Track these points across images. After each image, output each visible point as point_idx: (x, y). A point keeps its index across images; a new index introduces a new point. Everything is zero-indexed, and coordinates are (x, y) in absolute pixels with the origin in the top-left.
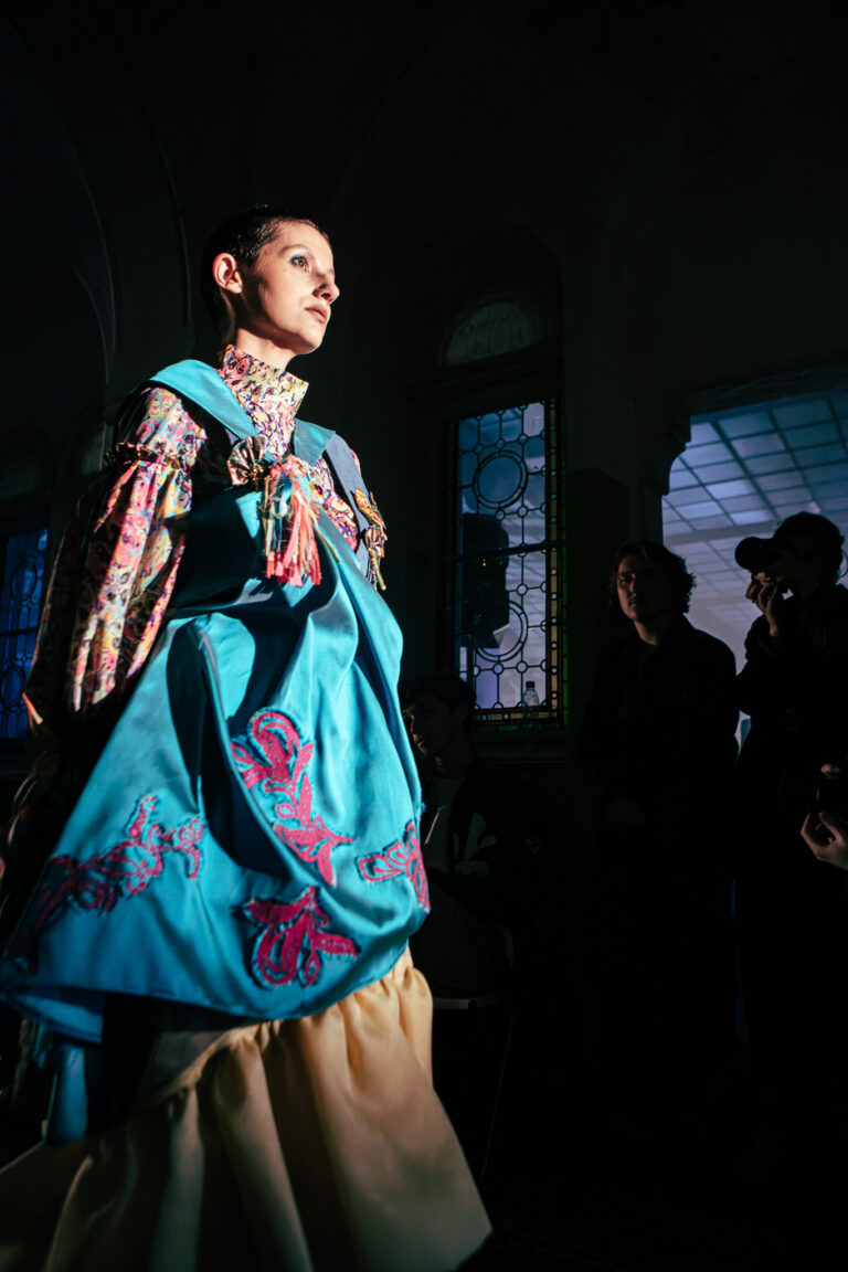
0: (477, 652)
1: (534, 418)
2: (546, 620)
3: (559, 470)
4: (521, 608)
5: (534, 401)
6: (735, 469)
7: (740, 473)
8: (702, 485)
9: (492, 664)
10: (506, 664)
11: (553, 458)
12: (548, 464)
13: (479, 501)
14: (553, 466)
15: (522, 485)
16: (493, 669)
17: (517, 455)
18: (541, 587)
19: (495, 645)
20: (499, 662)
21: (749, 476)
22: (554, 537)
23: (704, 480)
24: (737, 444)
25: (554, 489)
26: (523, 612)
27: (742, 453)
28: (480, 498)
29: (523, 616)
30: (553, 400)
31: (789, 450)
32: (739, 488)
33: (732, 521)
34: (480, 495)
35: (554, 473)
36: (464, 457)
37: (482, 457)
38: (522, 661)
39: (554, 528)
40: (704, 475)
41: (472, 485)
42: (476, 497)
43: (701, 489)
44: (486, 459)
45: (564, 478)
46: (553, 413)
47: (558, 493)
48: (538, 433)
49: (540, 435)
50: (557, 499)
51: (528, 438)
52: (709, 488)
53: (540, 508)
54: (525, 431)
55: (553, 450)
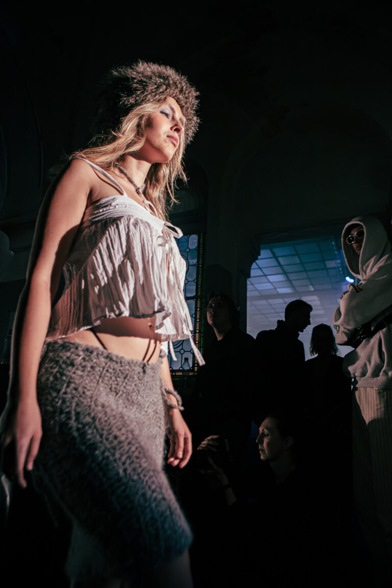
1: (193, 241)
3: (203, 264)
5: (194, 234)
6: (279, 270)
7: (281, 271)
8: (265, 276)
11: (201, 259)
12: (198, 262)
14: (200, 263)
21: (285, 273)
22: (199, 294)
23: (266, 273)
24: (280, 259)
25: (200, 273)
27: (282, 263)
30: (202, 234)
31: (302, 263)
32: (280, 278)
33: (277, 292)
35: (200, 266)
38: (182, 349)
39: (199, 290)
40: (266, 271)
43: (264, 277)
45: (205, 268)
46: (201, 239)
47: (202, 275)
48: (194, 248)
49: (195, 249)
50: (202, 277)
51: (190, 250)
52: (268, 277)
53: (194, 281)
54: (189, 247)
55: (201, 256)
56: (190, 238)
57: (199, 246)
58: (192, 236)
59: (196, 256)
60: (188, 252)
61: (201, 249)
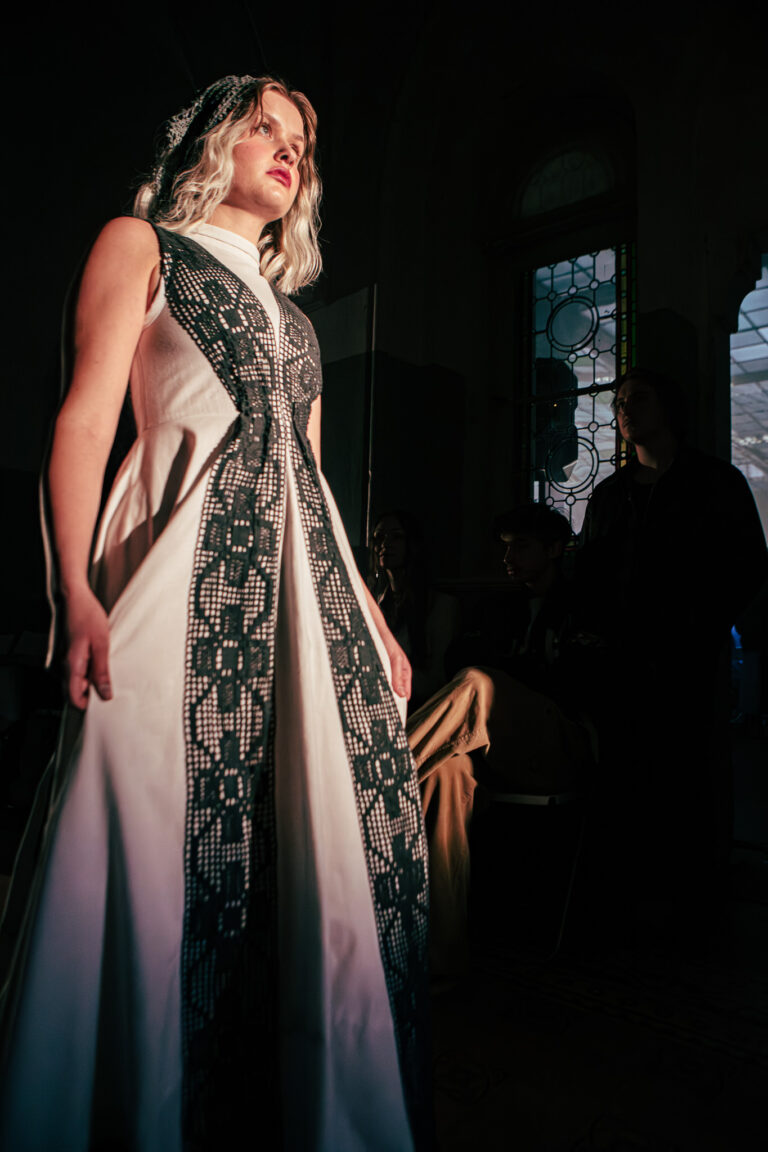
0: (551, 485)
1: (604, 264)
2: (615, 455)
3: (629, 313)
4: (593, 444)
5: (605, 248)
8: (755, 328)
9: (566, 496)
10: (578, 496)
11: (624, 301)
12: (618, 308)
13: (552, 346)
14: (624, 309)
15: (594, 329)
16: (566, 500)
17: (588, 299)
18: (611, 424)
19: (565, 479)
20: (571, 494)
23: (757, 322)
25: (625, 332)
26: (594, 448)
28: (553, 343)
29: (594, 452)
30: (624, 246)
34: (554, 339)
35: (624, 316)
36: (539, 302)
37: (555, 304)
41: (546, 331)
42: (550, 342)
43: (753, 333)
44: (559, 305)
45: (634, 320)
46: (624, 258)
47: (629, 335)
48: (609, 278)
49: (611, 280)
50: (629, 340)
51: (599, 283)
52: (762, 331)
53: (611, 350)
54: (597, 277)
55: (624, 295)
56: (597, 258)
57: (618, 274)
58: (602, 253)
59: (614, 296)
60: (595, 290)
61: (624, 279)
